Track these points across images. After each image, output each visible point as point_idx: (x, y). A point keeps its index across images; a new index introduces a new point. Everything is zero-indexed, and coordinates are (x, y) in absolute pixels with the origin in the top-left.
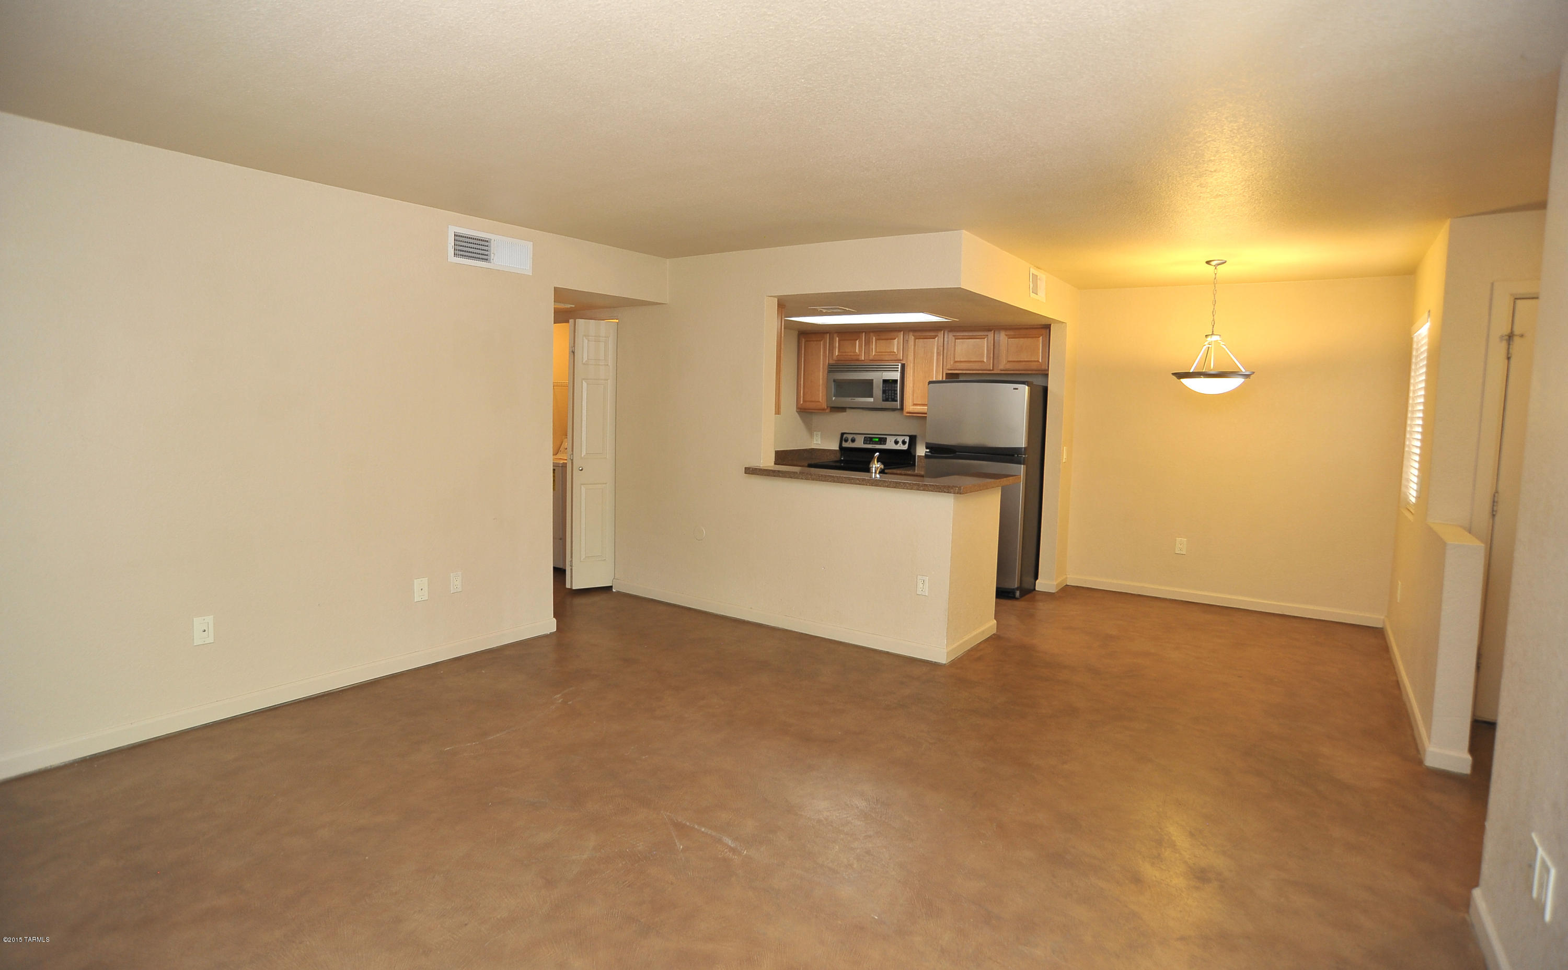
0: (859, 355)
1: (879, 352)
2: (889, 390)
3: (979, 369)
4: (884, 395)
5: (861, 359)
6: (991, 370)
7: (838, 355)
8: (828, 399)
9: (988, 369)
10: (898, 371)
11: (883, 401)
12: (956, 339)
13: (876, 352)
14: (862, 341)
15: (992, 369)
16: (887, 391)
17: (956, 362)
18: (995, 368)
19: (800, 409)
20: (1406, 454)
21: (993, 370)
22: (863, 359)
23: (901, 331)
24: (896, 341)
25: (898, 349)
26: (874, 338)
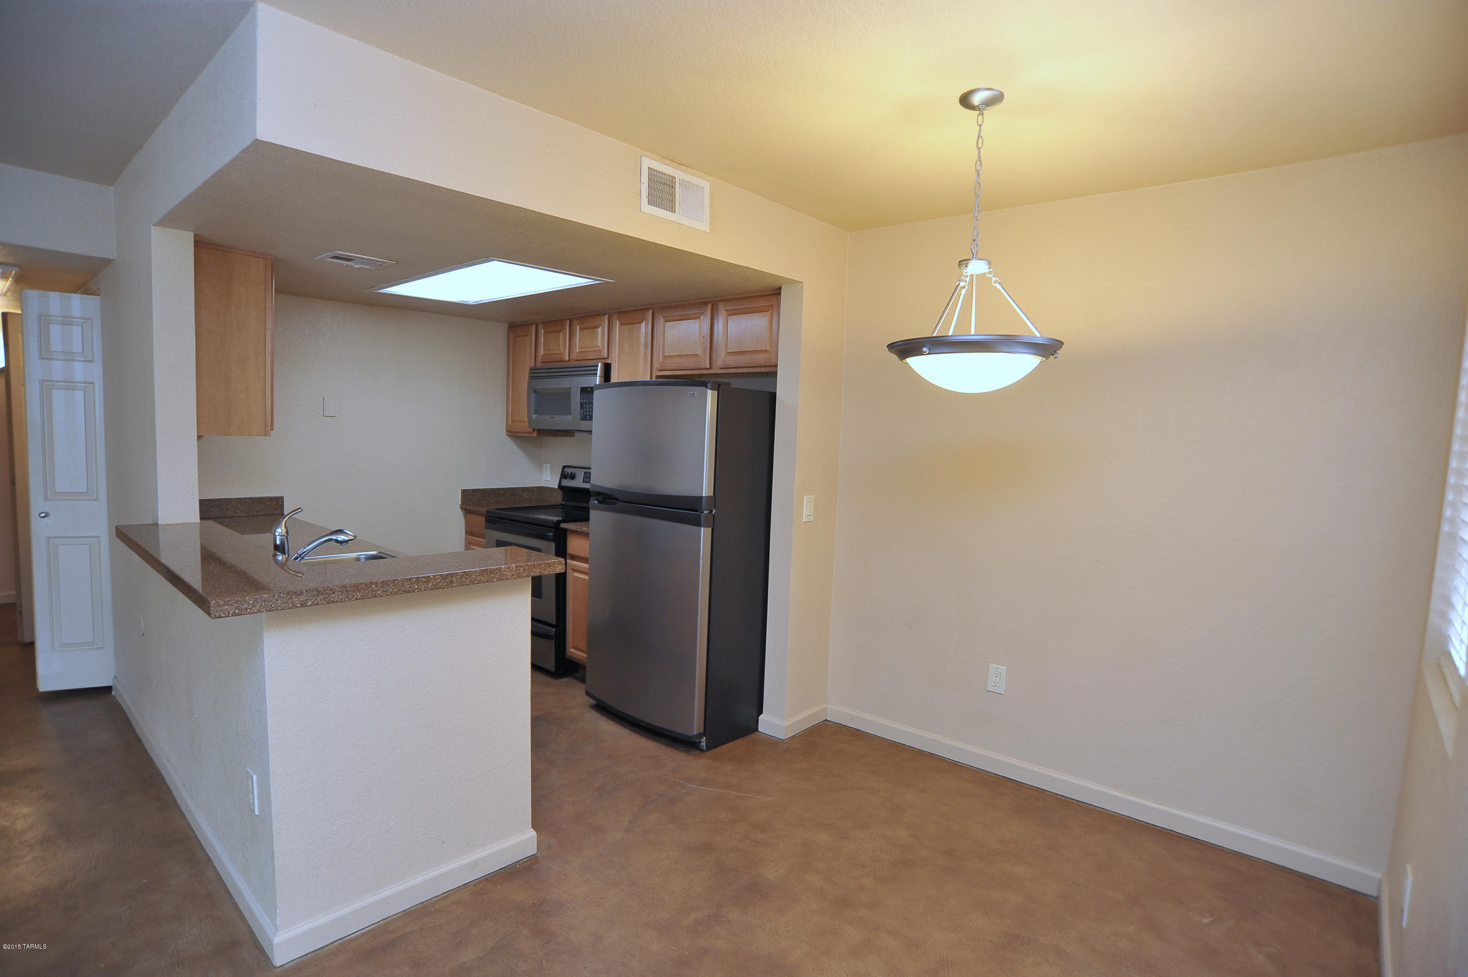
0: (562, 354)
1: (583, 347)
2: (586, 404)
3: (692, 367)
4: (582, 411)
5: (564, 360)
6: (707, 369)
7: (543, 355)
8: (530, 418)
9: (703, 367)
10: (596, 374)
11: (582, 419)
12: (666, 321)
13: (580, 348)
14: (566, 332)
15: (708, 366)
16: (585, 406)
17: (665, 357)
18: (713, 365)
19: (510, 432)
20: (1442, 539)
21: (710, 368)
22: (567, 359)
23: (604, 315)
24: (600, 330)
25: (603, 341)
26: (578, 327)
